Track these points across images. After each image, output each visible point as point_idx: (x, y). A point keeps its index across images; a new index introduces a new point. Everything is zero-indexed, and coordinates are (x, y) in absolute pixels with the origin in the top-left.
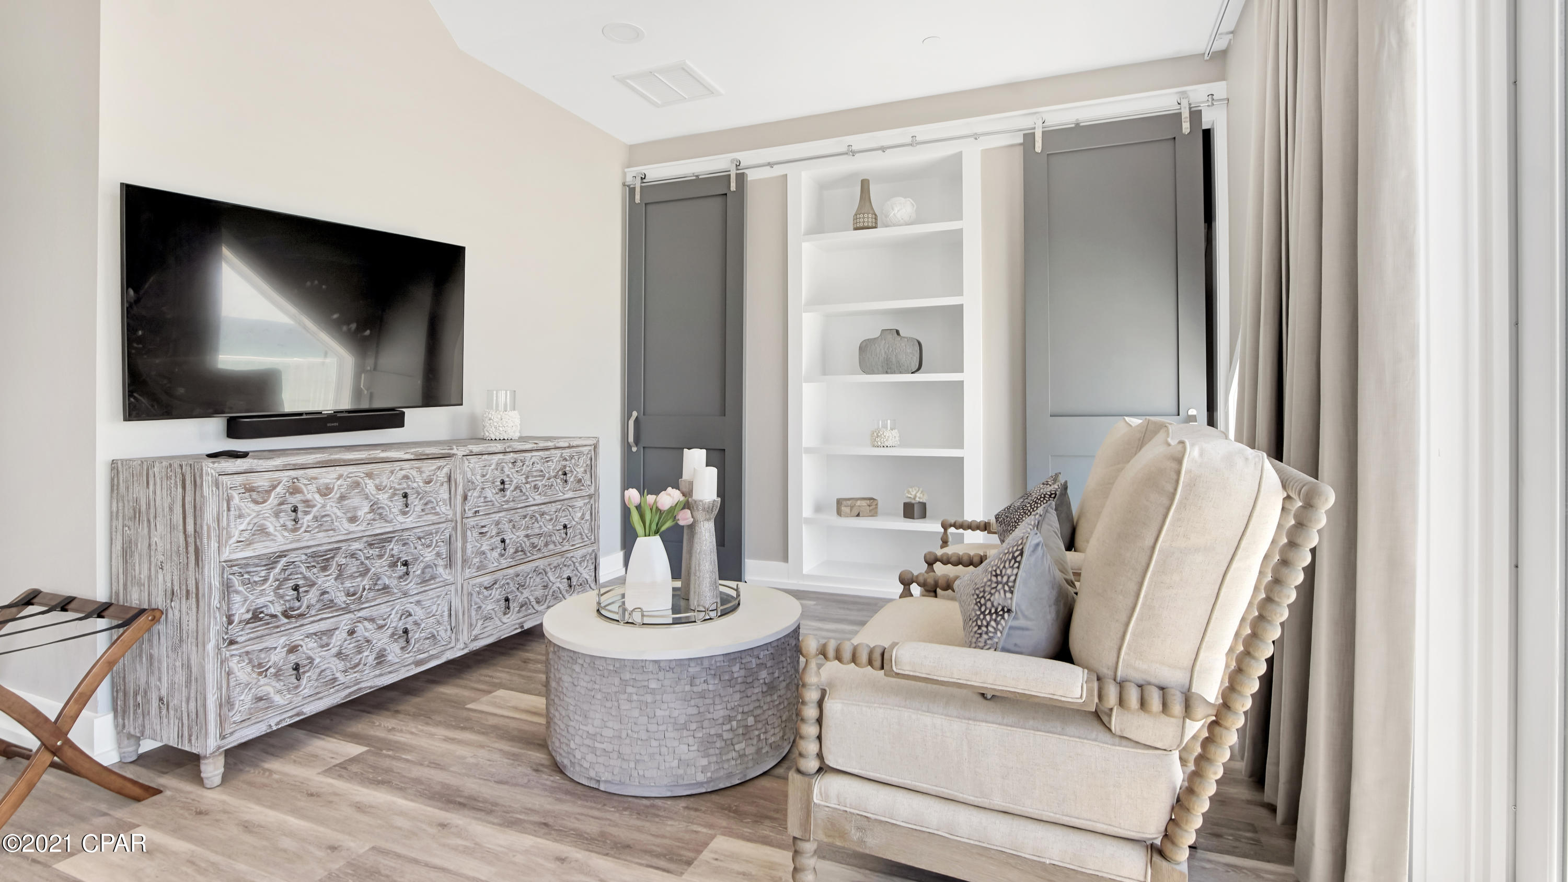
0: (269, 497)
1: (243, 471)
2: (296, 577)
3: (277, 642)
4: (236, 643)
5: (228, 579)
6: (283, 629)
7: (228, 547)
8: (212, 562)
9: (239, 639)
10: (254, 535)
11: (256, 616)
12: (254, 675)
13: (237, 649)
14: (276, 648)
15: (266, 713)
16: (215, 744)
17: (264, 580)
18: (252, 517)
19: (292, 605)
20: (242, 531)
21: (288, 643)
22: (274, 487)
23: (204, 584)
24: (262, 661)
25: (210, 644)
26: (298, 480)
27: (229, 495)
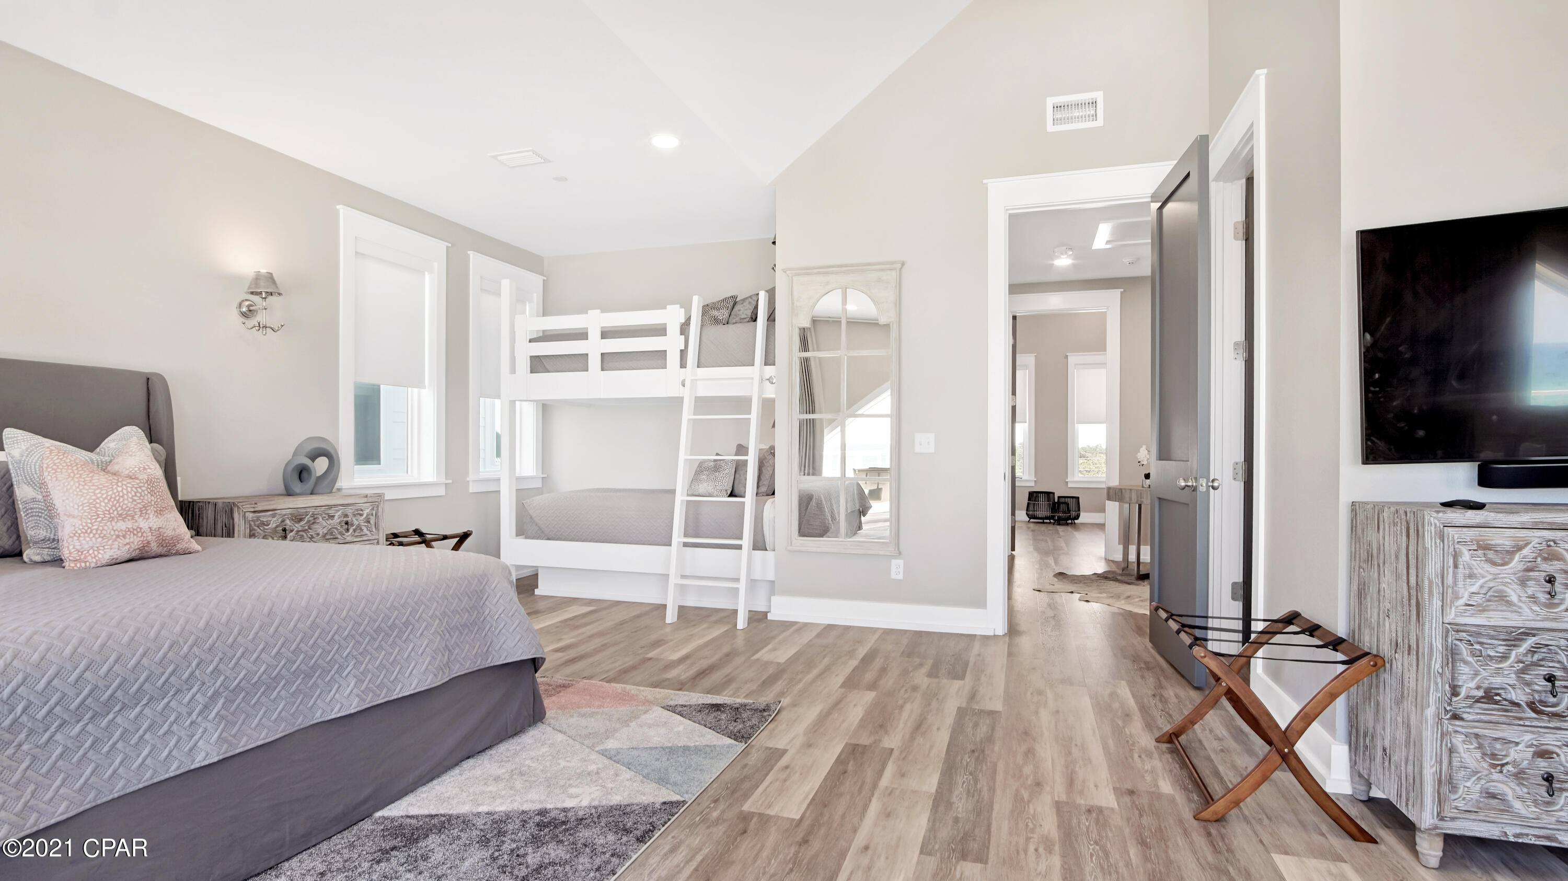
0: (1512, 559)
1: (1475, 525)
2: (1551, 664)
3: (1519, 737)
4: (1462, 719)
5: (1452, 644)
6: (1527, 723)
7: (1453, 608)
8: (1434, 621)
9: (1465, 716)
10: (1489, 601)
11: (1489, 696)
12: (1485, 765)
13: (1462, 727)
14: (1517, 744)
15: (1499, 816)
16: (1432, 821)
17: (1502, 657)
18: (1487, 579)
19: (1543, 698)
20: (1473, 593)
21: (1535, 743)
22: (1520, 549)
23: (1424, 643)
24: (1496, 752)
25: (1429, 709)
26: (1555, 543)
27: (1457, 550)
